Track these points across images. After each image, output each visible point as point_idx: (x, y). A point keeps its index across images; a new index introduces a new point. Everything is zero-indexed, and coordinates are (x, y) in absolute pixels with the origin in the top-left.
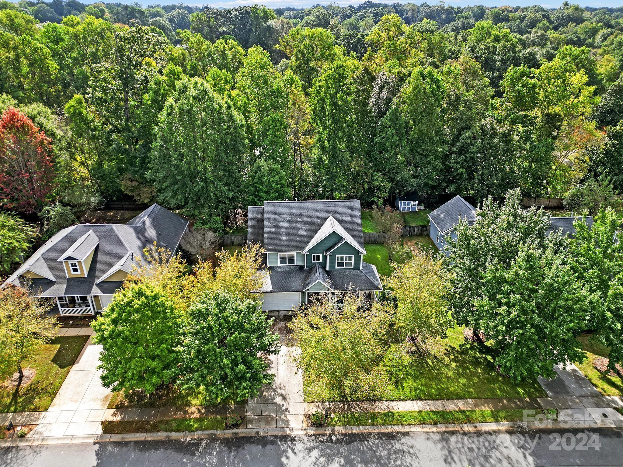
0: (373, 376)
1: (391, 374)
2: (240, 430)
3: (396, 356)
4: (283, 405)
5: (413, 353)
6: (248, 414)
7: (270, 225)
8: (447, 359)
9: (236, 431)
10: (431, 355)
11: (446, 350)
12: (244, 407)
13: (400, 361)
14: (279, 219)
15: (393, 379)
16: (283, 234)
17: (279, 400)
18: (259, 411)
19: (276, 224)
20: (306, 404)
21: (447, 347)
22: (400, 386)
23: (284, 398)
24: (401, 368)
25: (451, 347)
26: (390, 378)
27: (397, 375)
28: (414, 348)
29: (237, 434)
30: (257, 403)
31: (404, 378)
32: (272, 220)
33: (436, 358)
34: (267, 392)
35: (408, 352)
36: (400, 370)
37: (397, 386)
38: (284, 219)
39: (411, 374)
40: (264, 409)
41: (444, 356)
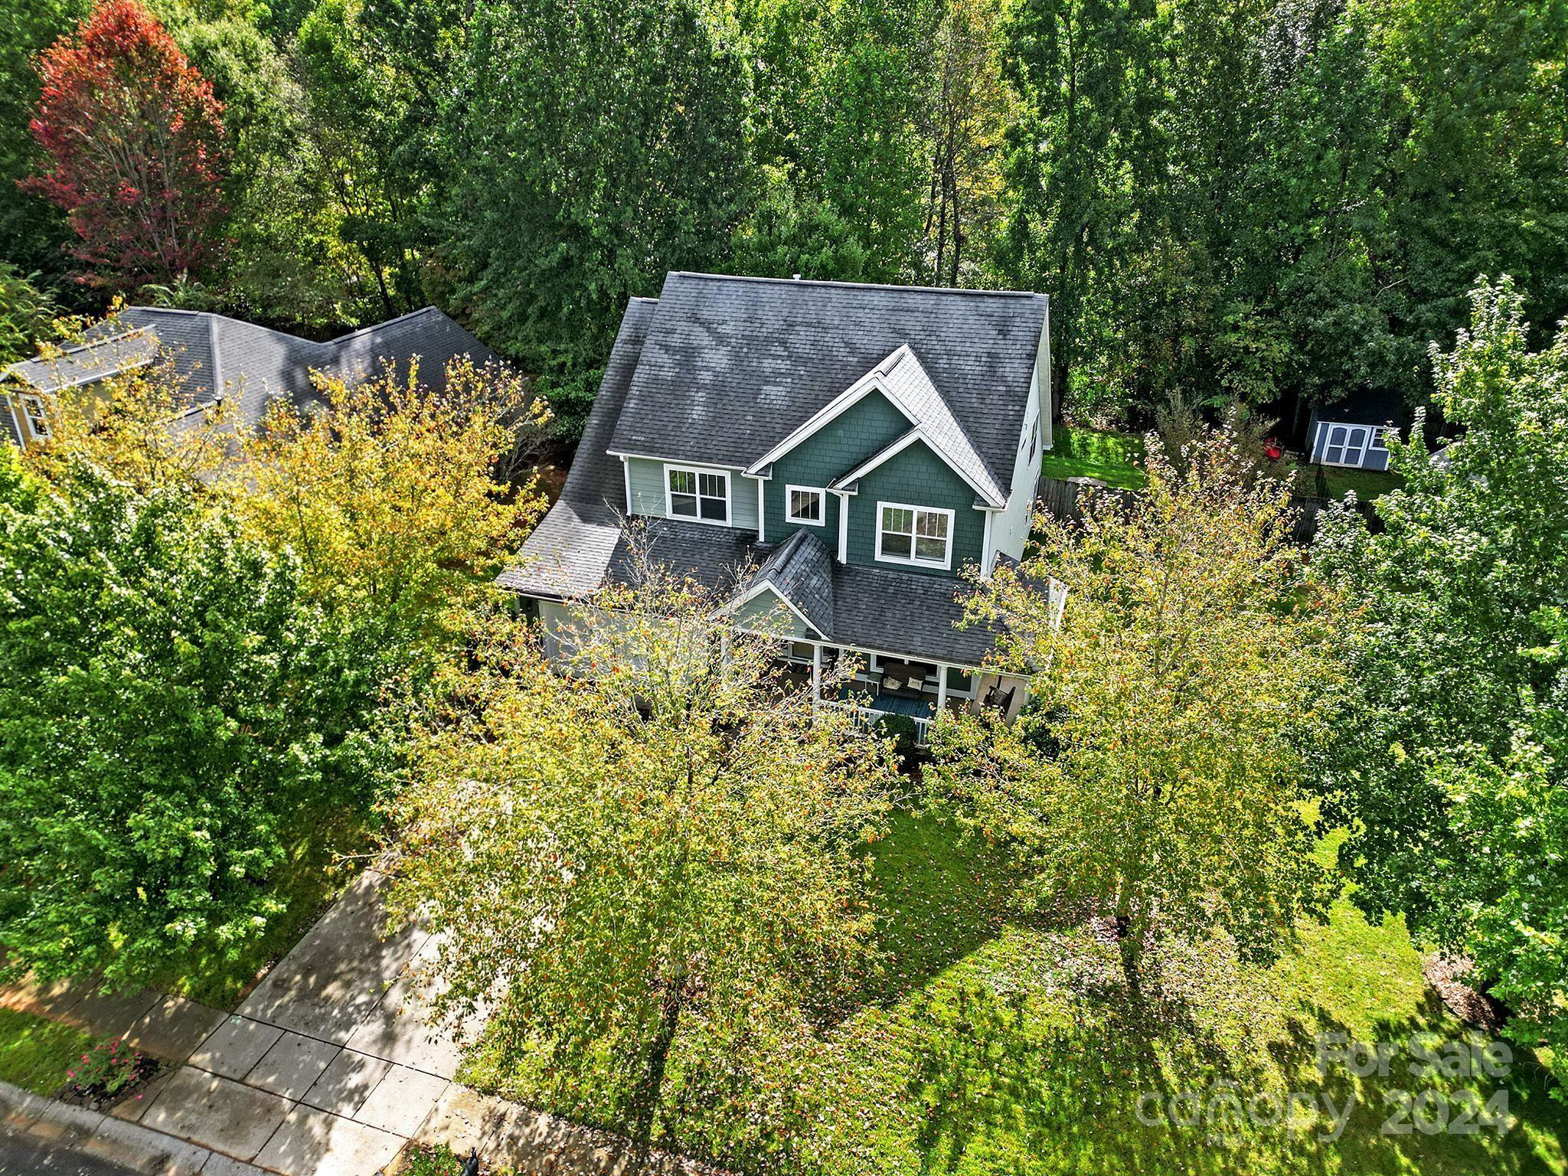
0: (834, 1050)
1: (932, 1068)
2: (108, 1125)
3: (998, 984)
4: (361, 1065)
5: (1099, 996)
6: (197, 1059)
7: (664, 358)
8: (1274, 1075)
9: (88, 1117)
10: (1192, 1029)
11: (1294, 1027)
12: (207, 1024)
13: (1008, 1016)
14: (702, 338)
15: (929, 1096)
16: (700, 396)
17: (362, 1036)
18: (248, 1058)
19: (688, 356)
20: (457, 1091)
21: (1301, 1017)
22: (944, 1147)
23: (389, 1038)
24: (997, 1049)
25: (1325, 1019)
26: (915, 1088)
27: (959, 1085)
28: (1113, 973)
29: (85, 1133)
30: (271, 1023)
31: (986, 1111)
32: (676, 340)
33: (1212, 1053)
34: (347, 985)
35: (1075, 983)
36: (986, 1063)
37: (926, 1141)
38: (721, 339)
39: (1034, 1095)
40: (272, 1057)
41: (1264, 1058)
